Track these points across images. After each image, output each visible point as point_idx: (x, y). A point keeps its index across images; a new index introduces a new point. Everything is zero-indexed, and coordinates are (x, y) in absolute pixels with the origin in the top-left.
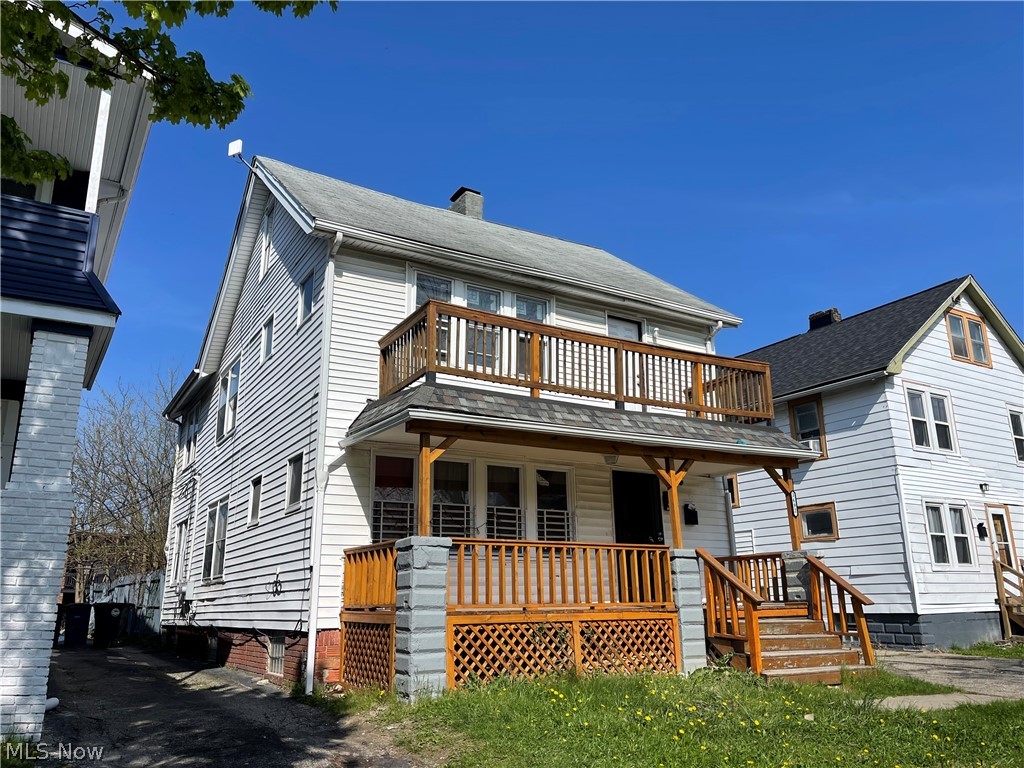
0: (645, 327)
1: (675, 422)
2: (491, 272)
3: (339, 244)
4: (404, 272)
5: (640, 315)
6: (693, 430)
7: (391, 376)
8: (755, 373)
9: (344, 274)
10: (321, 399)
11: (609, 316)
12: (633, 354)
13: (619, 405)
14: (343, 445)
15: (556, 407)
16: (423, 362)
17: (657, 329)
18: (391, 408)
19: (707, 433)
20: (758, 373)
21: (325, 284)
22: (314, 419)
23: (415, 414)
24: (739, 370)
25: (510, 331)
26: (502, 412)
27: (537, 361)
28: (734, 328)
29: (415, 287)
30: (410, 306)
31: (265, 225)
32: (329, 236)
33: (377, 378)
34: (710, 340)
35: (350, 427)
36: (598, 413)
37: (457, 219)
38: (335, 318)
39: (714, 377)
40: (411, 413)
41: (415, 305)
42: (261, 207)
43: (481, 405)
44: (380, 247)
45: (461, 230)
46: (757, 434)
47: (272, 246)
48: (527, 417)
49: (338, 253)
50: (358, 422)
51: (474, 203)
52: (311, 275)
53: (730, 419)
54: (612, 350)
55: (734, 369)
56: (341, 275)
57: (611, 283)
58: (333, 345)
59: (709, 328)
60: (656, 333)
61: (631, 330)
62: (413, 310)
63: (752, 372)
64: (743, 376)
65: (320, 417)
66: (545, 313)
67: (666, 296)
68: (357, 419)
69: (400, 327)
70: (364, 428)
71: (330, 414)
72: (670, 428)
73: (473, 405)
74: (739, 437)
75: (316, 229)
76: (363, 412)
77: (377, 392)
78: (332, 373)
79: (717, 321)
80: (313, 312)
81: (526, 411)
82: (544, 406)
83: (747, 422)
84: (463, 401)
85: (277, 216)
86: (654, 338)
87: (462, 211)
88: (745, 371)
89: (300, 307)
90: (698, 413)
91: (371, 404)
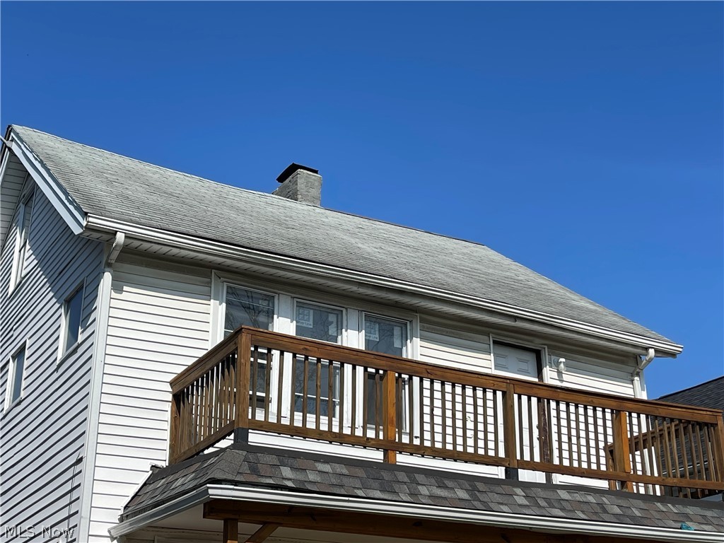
0: (546, 357)
1: (591, 499)
2: (330, 283)
3: (119, 249)
4: (209, 284)
5: (538, 341)
6: (617, 510)
7: (186, 432)
8: (702, 425)
9: (125, 288)
10: (86, 466)
11: (495, 342)
12: (529, 400)
13: (511, 473)
14: (114, 534)
15: (420, 478)
16: (231, 412)
17: (562, 360)
18: (182, 481)
19: (637, 513)
20: (706, 424)
21: (98, 303)
22: (75, 495)
23: (217, 492)
24: (680, 421)
25: (354, 368)
26: (342, 486)
27: (392, 411)
28: (670, 359)
29: (224, 305)
30: (215, 333)
31: (21, 217)
32: (105, 237)
33: (167, 435)
34: (638, 375)
35: (126, 507)
36: (480, 486)
37: (285, 207)
38: (110, 350)
39: (644, 430)
40: (211, 491)
41: (223, 330)
42: (16, 193)
43: (312, 476)
44: (175, 251)
45: (290, 223)
46: (709, 513)
47: (28, 247)
48: (378, 494)
49: (118, 260)
50: (138, 500)
51: (309, 185)
52: (79, 289)
53: (672, 493)
54: (499, 394)
55: (672, 420)
56: (120, 290)
57: (497, 296)
58: (106, 389)
59: (636, 359)
60: (562, 365)
61: (526, 362)
62: (220, 338)
63: (698, 423)
64: (685, 428)
65: (84, 492)
66: (404, 338)
67: (575, 314)
68: (136, 495)
69: (201, 361)
70: (144, 510)
71: (98, 487)
72: (585, 507)
73: (300, 476)
74: (683, 519)
75: (87, 228)
76: (145, 484)
77: (165, 455)
78: (102, 429)
79: (647, 349)
80: (80, 340)
81: (376, 484)
82: (402, 476)
83: (694, 495)
84: (286, 472)
85: (37, 207)
86: (560, 373)
87: (293, 196)
88: (689, 422)
89: (63, 333)
90: (623, 484)
91: (157, 473)
